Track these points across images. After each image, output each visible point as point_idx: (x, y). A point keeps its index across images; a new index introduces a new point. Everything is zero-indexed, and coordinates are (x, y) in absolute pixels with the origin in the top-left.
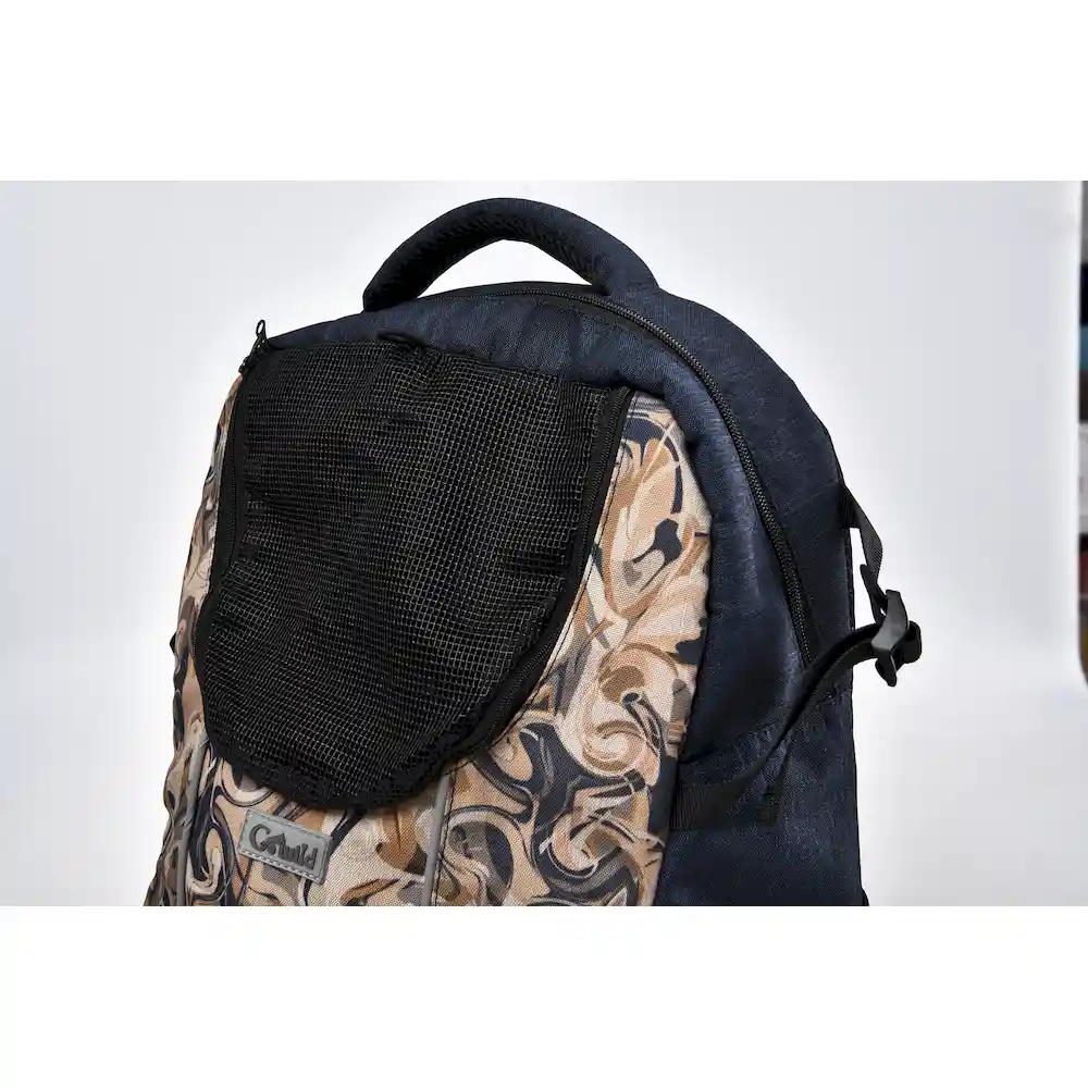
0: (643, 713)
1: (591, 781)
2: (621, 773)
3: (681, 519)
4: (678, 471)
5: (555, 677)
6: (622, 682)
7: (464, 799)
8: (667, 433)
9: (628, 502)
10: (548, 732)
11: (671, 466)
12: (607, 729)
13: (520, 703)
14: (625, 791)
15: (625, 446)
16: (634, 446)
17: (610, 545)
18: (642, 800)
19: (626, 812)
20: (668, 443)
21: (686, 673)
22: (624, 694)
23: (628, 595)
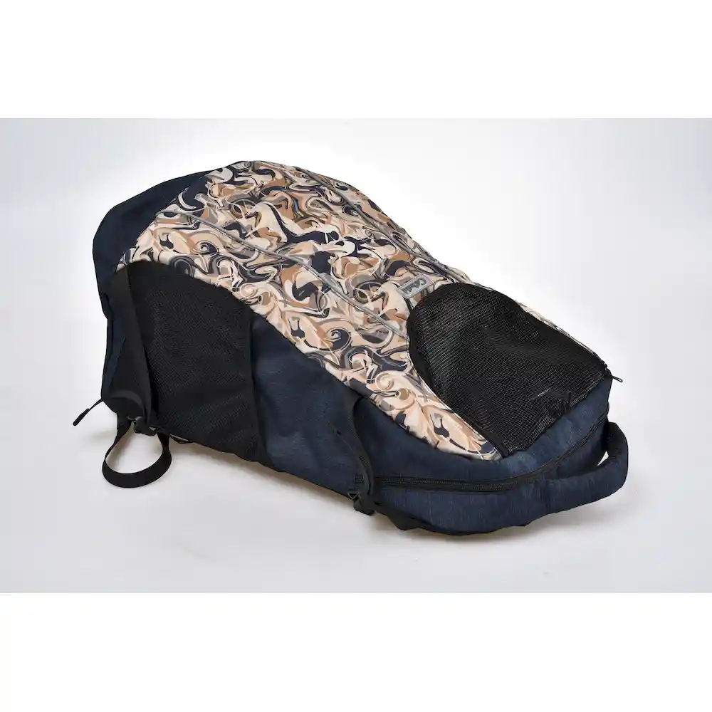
0: (390, 394)
1: (379, 371)
2: (376, 379)
3: (447, 440)
4: (464, 449)
5: (417, 379)
6: (404, 394)
7: (396, 337)
8: (480, 455)
9: (463, 430)
10: (402, 369)
11: (467, 448)
12: (392, 384)
13: (416, 367)
14: (369, 377)
15: (484, 441)
16: (482, 443)
17: (452, 417)
18: (364, 381)
19: (363, 375)
20: (477, 452)
21: (394, 413)
22: (400, 393)
23: (431, 412)
